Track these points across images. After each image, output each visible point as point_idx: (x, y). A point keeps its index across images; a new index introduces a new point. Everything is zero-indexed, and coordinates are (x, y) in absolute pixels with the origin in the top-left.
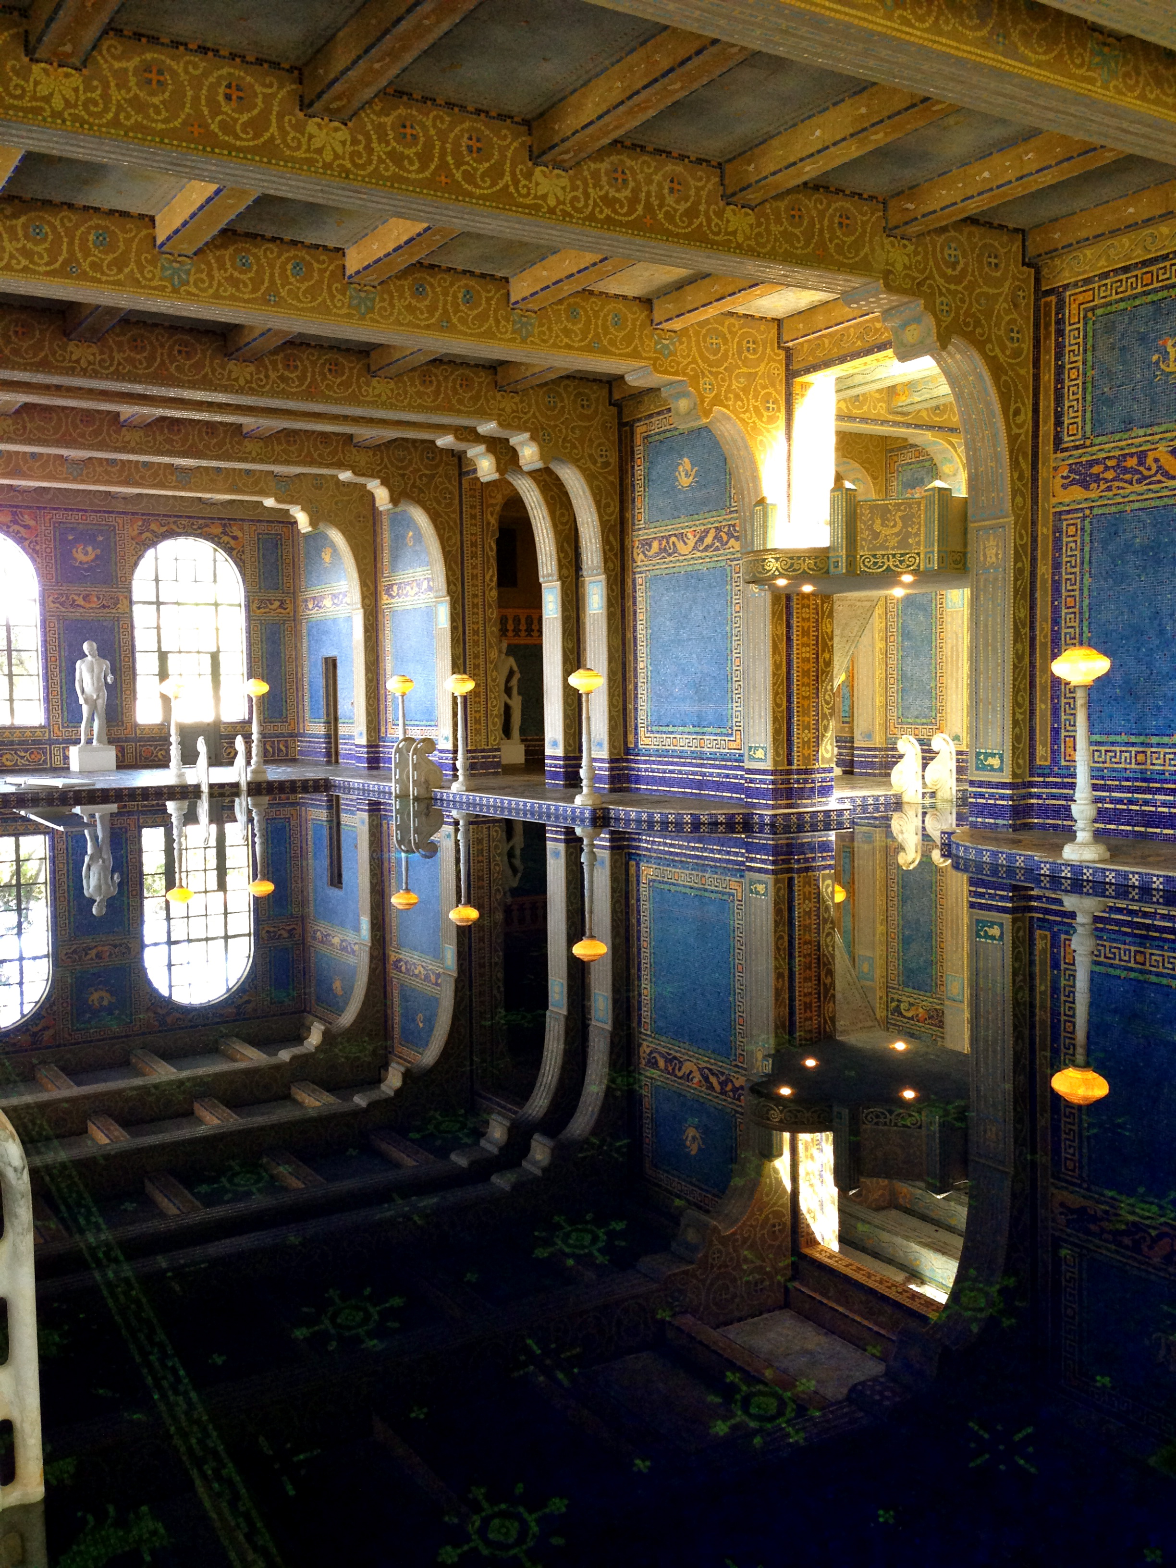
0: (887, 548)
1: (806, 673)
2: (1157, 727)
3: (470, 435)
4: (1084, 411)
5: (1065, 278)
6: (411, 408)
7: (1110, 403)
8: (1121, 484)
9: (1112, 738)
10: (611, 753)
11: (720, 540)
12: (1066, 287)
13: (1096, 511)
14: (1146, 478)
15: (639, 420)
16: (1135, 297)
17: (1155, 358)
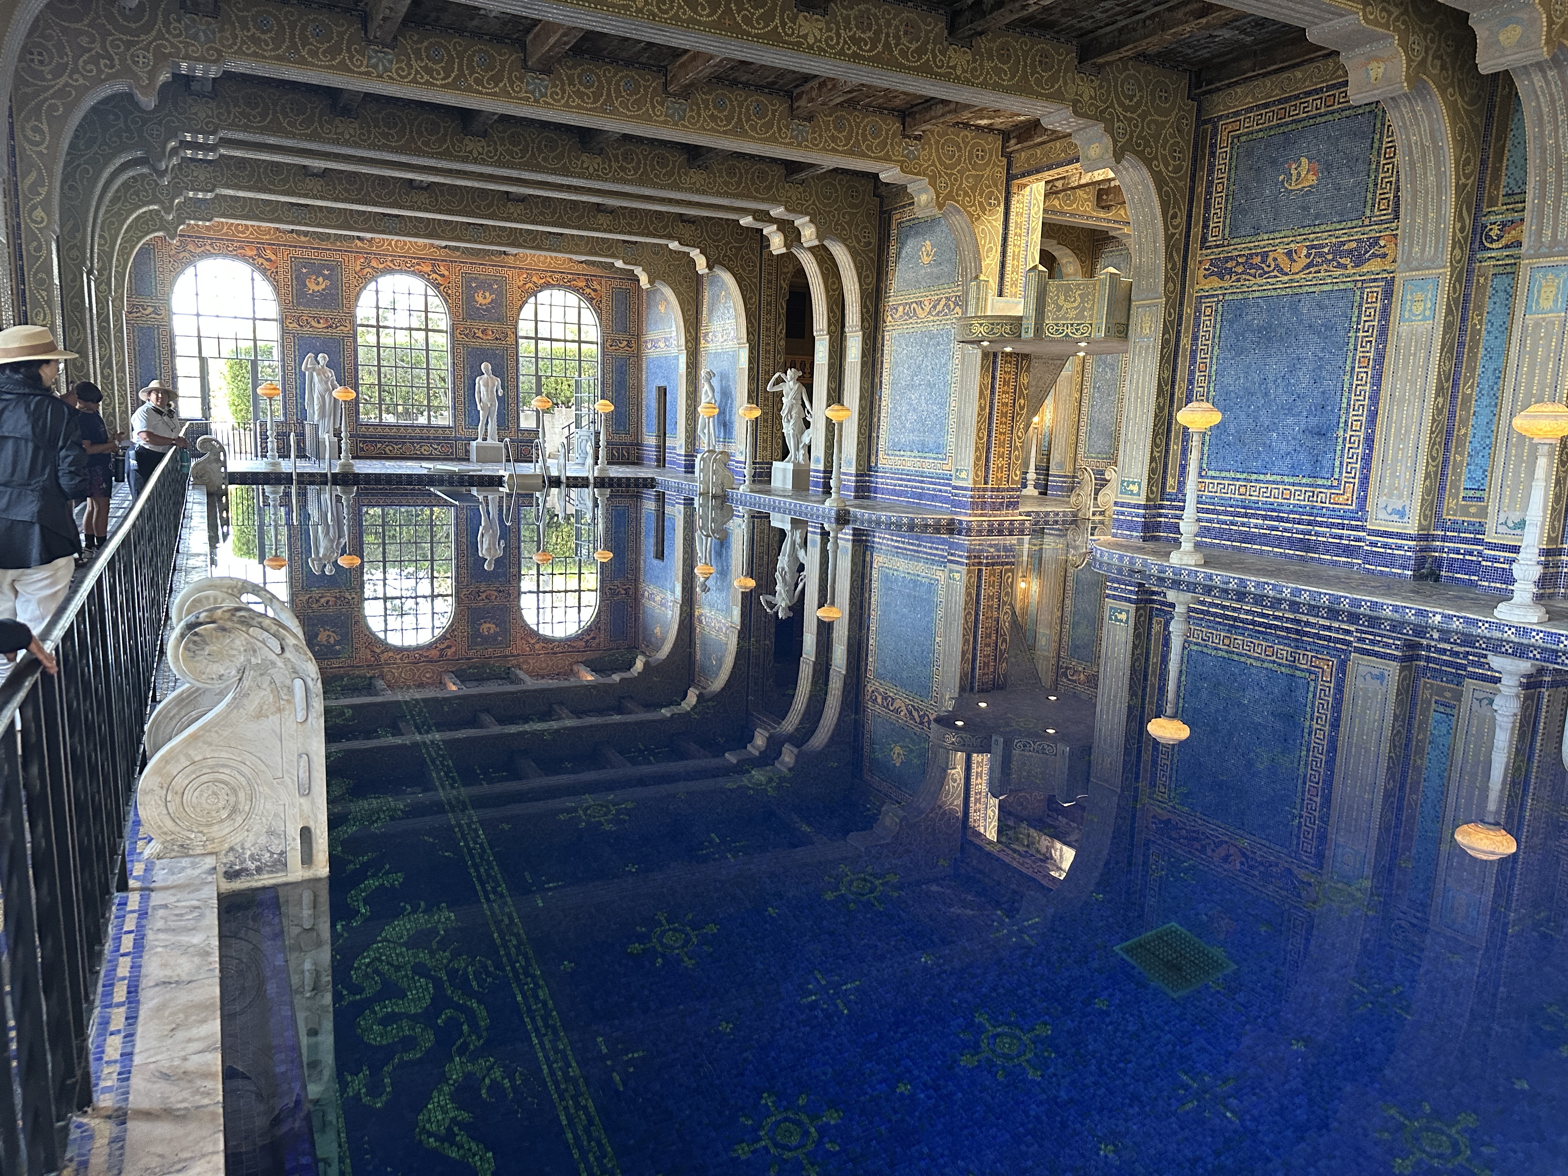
0: (1067, 319)
1: (1004, 415)
2: (1257, 467)
3: (763, 216)
4: (1225, 218)
5: (1220, 111)
6: (718, 194)
7: (1244, 212)
8: (1248, 277)
9: (1223, 474)
10: (857, 469)
11: (948, 307)
12: (1220, 118)
13: (1226, 298)
14: (1266, 273)
15: (896, 209)
16: (1271, 128)
17: (1281, 178)
